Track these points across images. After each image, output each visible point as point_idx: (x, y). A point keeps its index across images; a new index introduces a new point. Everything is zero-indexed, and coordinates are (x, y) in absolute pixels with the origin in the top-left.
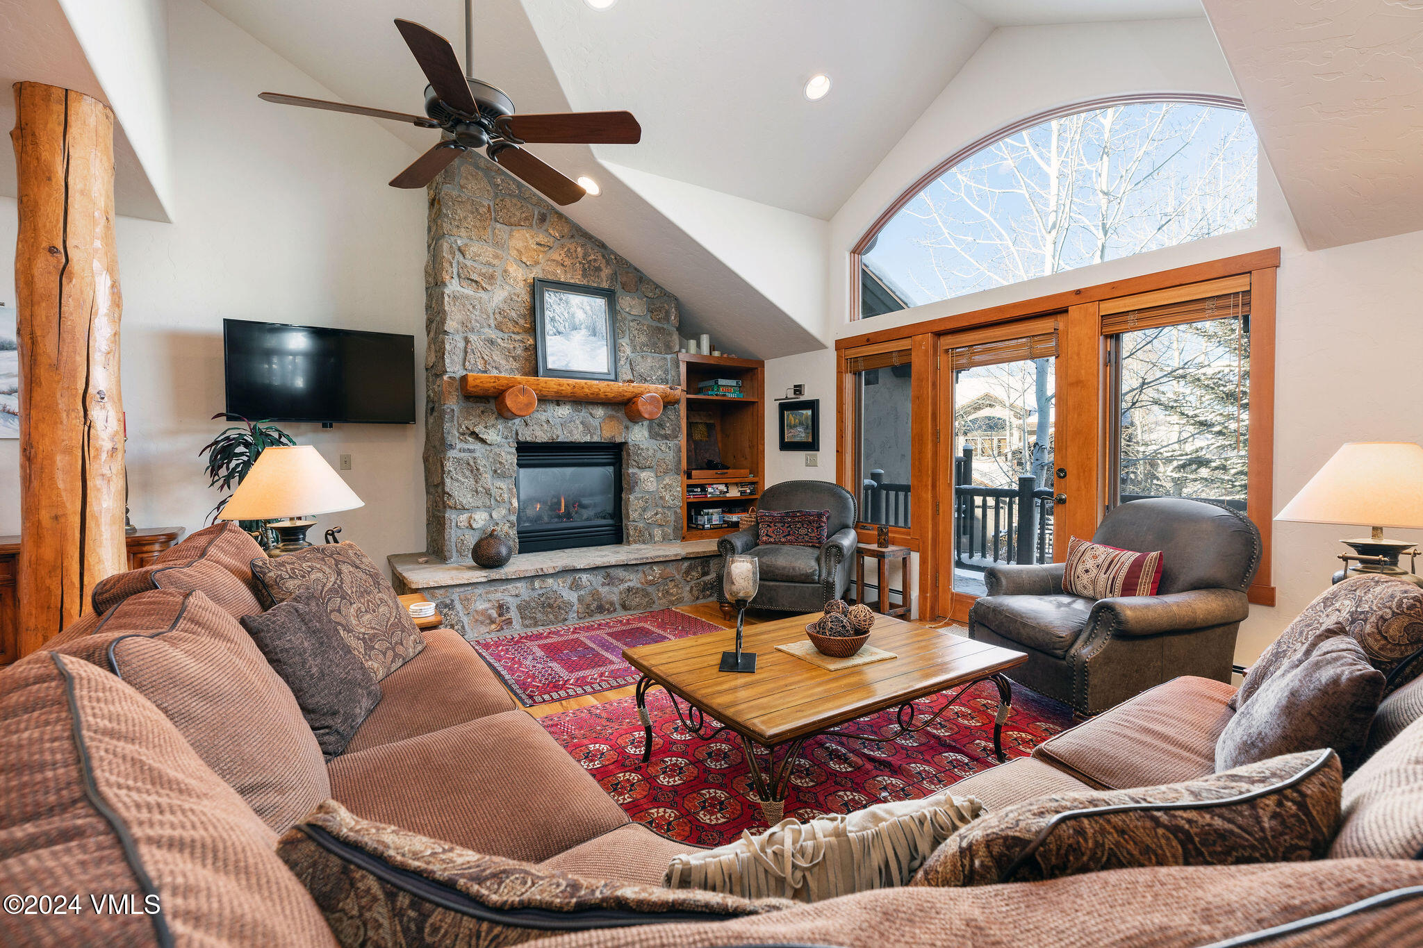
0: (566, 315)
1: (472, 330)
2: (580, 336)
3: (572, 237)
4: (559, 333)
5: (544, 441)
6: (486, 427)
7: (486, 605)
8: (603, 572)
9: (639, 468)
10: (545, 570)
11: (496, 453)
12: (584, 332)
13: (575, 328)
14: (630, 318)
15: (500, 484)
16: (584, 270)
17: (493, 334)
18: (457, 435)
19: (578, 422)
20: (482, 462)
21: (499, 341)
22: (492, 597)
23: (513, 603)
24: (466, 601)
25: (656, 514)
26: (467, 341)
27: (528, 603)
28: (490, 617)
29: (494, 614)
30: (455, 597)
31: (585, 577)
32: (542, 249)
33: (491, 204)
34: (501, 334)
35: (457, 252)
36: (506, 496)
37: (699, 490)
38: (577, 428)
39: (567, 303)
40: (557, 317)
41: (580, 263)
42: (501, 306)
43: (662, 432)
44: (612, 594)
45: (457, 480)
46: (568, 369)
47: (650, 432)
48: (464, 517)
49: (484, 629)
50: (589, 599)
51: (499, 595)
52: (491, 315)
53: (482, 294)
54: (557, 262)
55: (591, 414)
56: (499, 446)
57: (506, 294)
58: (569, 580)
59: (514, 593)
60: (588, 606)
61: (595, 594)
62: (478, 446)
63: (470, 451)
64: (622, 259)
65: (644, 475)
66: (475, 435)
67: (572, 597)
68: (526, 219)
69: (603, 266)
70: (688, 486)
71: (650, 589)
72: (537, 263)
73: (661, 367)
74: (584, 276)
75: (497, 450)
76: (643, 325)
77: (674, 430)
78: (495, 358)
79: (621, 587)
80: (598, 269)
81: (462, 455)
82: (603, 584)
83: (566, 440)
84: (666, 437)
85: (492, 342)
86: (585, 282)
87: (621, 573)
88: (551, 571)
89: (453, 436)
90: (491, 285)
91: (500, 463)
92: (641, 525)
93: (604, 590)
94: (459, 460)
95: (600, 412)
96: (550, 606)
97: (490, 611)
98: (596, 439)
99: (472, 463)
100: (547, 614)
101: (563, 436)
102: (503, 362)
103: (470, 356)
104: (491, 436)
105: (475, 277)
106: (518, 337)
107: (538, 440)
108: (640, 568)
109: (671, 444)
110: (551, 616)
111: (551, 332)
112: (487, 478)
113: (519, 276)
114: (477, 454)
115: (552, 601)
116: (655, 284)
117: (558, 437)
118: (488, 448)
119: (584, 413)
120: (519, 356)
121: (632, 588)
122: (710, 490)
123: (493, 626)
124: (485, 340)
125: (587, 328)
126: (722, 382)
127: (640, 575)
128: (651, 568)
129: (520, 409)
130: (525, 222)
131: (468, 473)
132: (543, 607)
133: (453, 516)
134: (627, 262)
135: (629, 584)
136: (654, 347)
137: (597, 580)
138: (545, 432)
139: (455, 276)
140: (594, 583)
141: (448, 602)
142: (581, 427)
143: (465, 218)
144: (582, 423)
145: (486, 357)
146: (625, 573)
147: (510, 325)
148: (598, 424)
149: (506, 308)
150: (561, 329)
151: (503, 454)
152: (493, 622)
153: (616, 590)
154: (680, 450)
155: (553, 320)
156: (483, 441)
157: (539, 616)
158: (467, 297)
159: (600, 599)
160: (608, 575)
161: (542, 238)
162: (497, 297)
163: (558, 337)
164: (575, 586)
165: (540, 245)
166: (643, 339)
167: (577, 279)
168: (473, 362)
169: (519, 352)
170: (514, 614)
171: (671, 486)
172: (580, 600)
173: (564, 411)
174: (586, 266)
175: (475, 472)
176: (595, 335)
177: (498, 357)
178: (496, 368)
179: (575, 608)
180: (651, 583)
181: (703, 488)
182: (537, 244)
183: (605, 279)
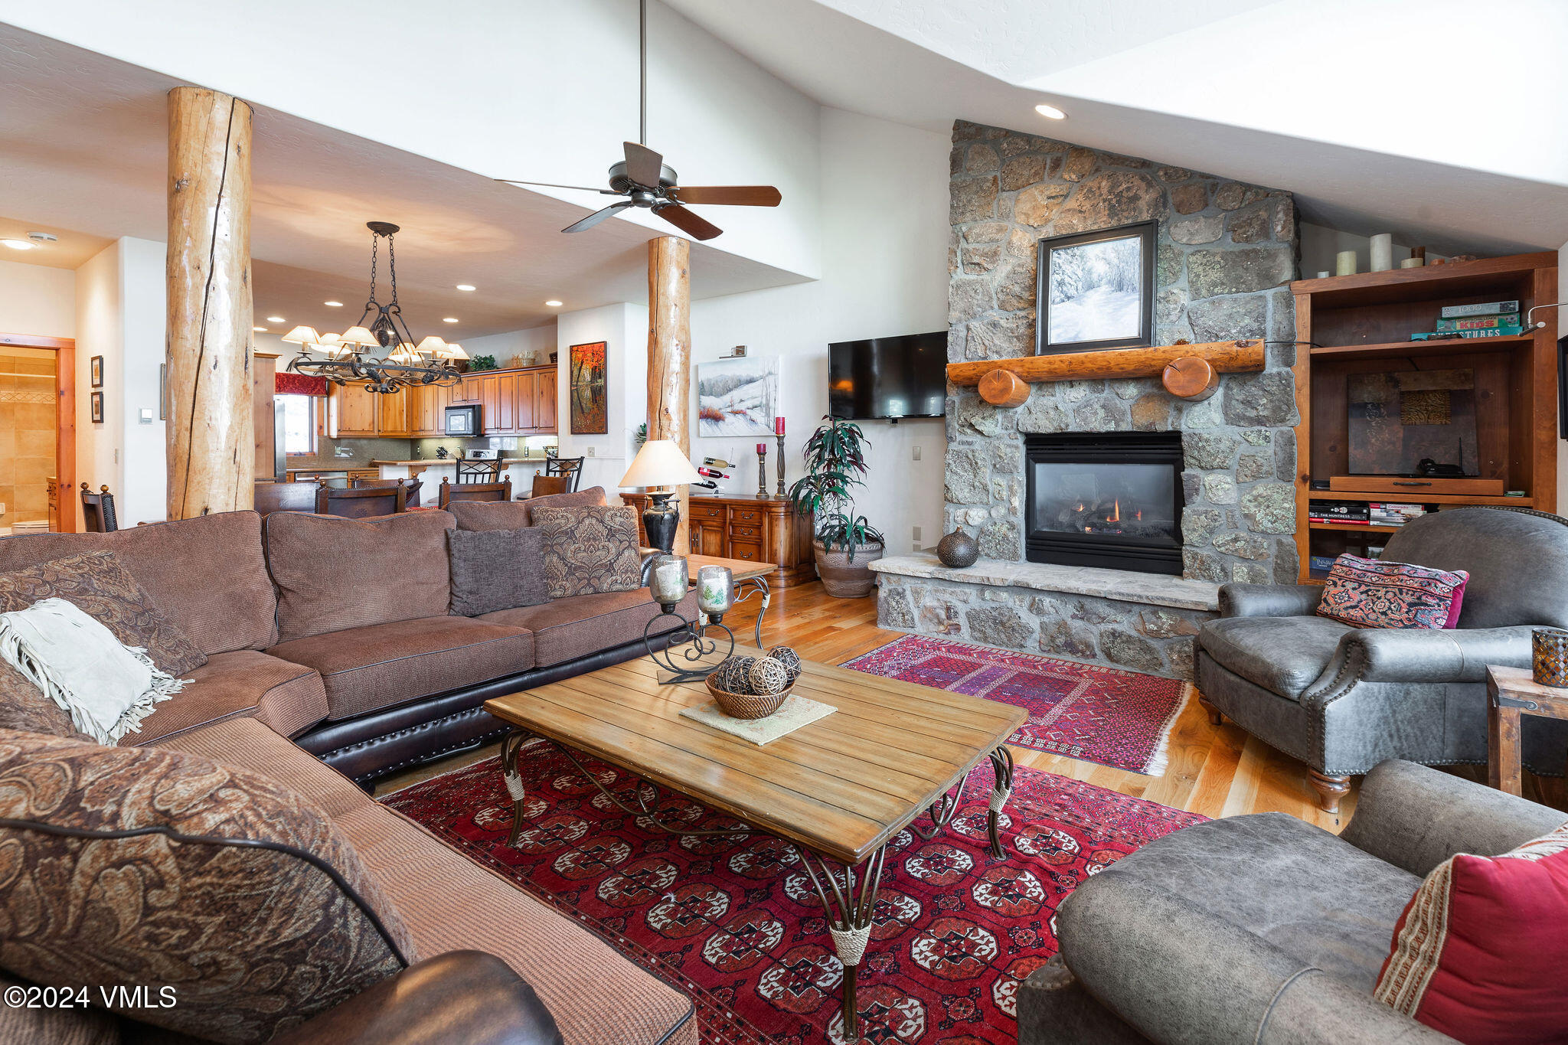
0: (1080, 273)
1: (974, 317)
2: (1094, 297)
3: (1097, 170)
4: (1069, 298)
5: (1049, 431)
6: (983, 418)
7: (935, 604)
8: (1075, 601)
9: (1202, 468)
10: (992, 580)
11: (995, 447)
12: (1105, 288)
13: (1091, 287)
14: (1191, 250)
15: (998, 479)
16: (1112, 208)
17: (995, 315)
18: (957, 427)
19: (1096, 406)
20: (981, 455)
21: (1003, 322)
22: (940, 596)
23: (962, 609)
24: (916, 593)
25: (1236, 540)
26: (968, 329)
27: (978, 613)
28: (937, 616)
29: (943, 614)
30: (907, 587)
31: (1047, 601)
32: (1055, 201)
33: (998, 174)
34: (1005, 314)
35: (962, 240)
36: (1005, 494)
37: (1344, 510)
38: (1096, 413)
39: (1082, 257)
40: (1067, 279)
41: (1104, 201)
42: (1003, 284)
43: (1252, 413)
44: (1091, 633)
45: (956, 473)
46: (1078, 340)
47: (1226, 414)
48: (961, 512)
49: (932, 627)
50: (1053, 629)
51: (947, 597)
52: (994, 295)
53: (986, 276)
54: (1074, 210)
55: (1117, 394)
56: (998, 438)
57: (1009, 268)
58: (1028, 600)
59: (961, 598)
60: (1053, 639)
61: (1062, 626)
62: (977, 438)
63: (970, 443)
64: (1176, 169)
65: (1210, 479)
66: (971, 426)
67: (1033, 622)
68: (1036, 174)
69: (1141, 193)
70: (1313, 503)
71: (1154, 644)
72: (1047, 221)
73: (1248, 313)
74: (1111, 215)
75: (996, 443)
76: (1214, 255)
77: (1276, 409)
78: (997, 342)
79: (1103, 627)
80: (1136, 198)
81: (961, 447)
82: (1074, 617)
83: (1078, 430)
84: (1259, 421)
85: (995, 325)
86: (1114, 223)
87: (1102, 609)
88: (999, 583)
89: (954, 427)
90: (993, 262)
91: (1000, 457)
92: (1204, 552)
93: (1076, 626)
94: (958, 452)
95: (1131, 391)
96: (1002, 624)
97: (938, 611)
98: (1125, 427)
99: (971, 457)
100: (996, 630)
101: (1074, 426)
102: (1005, 345)
103: (971, 344)
104: (988, 426)
105: (976, 260)
106: (1022, 313)
107: (1042, 431)
108: (1136, 608)
109: (1272, 432)
110: (1003, 636)
111: (1058, 300)
112: (986, 473)
113: (1024, 241)
114: (976, 447)
115: (1005, 619)
116: (1241, 184)
117: (1067, 426)
118: (988, 440)
119: (1107, 393)
120: (1022, 335)
121: (1121, 634)
122: (1375, 512)
123: (942, 628)
124: (988, 324)
125: (1109, 282)
126: (1448, 311)
127: (1135, 619)
128: (1155, 613)
129: (994, 396)
130: (1038, 177)
131: (967, 466)
132: (995, 623)
133: (951, 510)
134: (1185, 171)
135: (1116, 626)
136: (1238, 284)
137: (1068, 610)
138: (1051, 420)
139: (959, 264)
140: (1062, 611)
141: (900, 590)
142: (1101, 413)
143: (969, 201)
144: (1103, 407)
145: (987, 343)
146: (1108, 610)
147: (1014, 301)
148: (1127, 408)
149: (1008, 283)
150: (1072, 292)
151: (1002, 446)
152: (940, 623)
153: (1094, 628)
154: (1290, 442)
155: (1061, 284)
156: (981, 433)
157: (989, 631)
158: (970, 283)
159: (1068, 634)
160: (1082, 607)
161: (1053, 189)
162: (999, 275)
163: (1067, 303)
164: (1036, 609)
165: (1053, 197)
166: (1215, 275)
167: (1103, 222)
168: (973, 350)
169: (1022, 330)
170: (962, 620)
171: (1268, 498)
172: (1043, 627)
173: (1079, 394)
174: (1114, 202)
175: (974, 467)
176: (1121, 290)
177: (999, 341)
178: (997, 352)
179: (1036, 636)
180: (1156, 635)
181: (1359, 507)
182: (1049, 198)
183: (1145, 208)
